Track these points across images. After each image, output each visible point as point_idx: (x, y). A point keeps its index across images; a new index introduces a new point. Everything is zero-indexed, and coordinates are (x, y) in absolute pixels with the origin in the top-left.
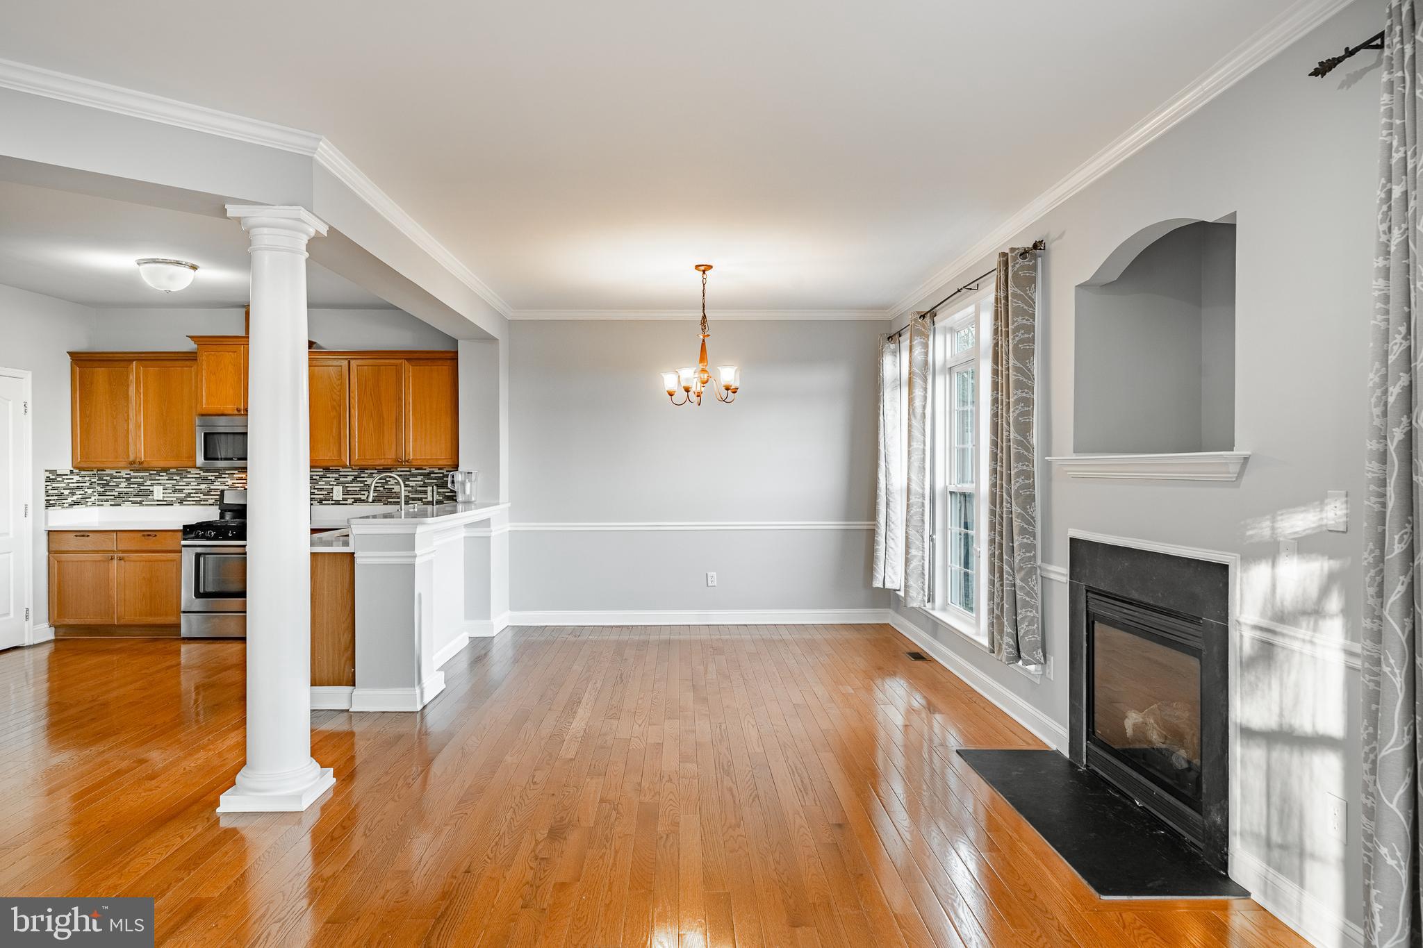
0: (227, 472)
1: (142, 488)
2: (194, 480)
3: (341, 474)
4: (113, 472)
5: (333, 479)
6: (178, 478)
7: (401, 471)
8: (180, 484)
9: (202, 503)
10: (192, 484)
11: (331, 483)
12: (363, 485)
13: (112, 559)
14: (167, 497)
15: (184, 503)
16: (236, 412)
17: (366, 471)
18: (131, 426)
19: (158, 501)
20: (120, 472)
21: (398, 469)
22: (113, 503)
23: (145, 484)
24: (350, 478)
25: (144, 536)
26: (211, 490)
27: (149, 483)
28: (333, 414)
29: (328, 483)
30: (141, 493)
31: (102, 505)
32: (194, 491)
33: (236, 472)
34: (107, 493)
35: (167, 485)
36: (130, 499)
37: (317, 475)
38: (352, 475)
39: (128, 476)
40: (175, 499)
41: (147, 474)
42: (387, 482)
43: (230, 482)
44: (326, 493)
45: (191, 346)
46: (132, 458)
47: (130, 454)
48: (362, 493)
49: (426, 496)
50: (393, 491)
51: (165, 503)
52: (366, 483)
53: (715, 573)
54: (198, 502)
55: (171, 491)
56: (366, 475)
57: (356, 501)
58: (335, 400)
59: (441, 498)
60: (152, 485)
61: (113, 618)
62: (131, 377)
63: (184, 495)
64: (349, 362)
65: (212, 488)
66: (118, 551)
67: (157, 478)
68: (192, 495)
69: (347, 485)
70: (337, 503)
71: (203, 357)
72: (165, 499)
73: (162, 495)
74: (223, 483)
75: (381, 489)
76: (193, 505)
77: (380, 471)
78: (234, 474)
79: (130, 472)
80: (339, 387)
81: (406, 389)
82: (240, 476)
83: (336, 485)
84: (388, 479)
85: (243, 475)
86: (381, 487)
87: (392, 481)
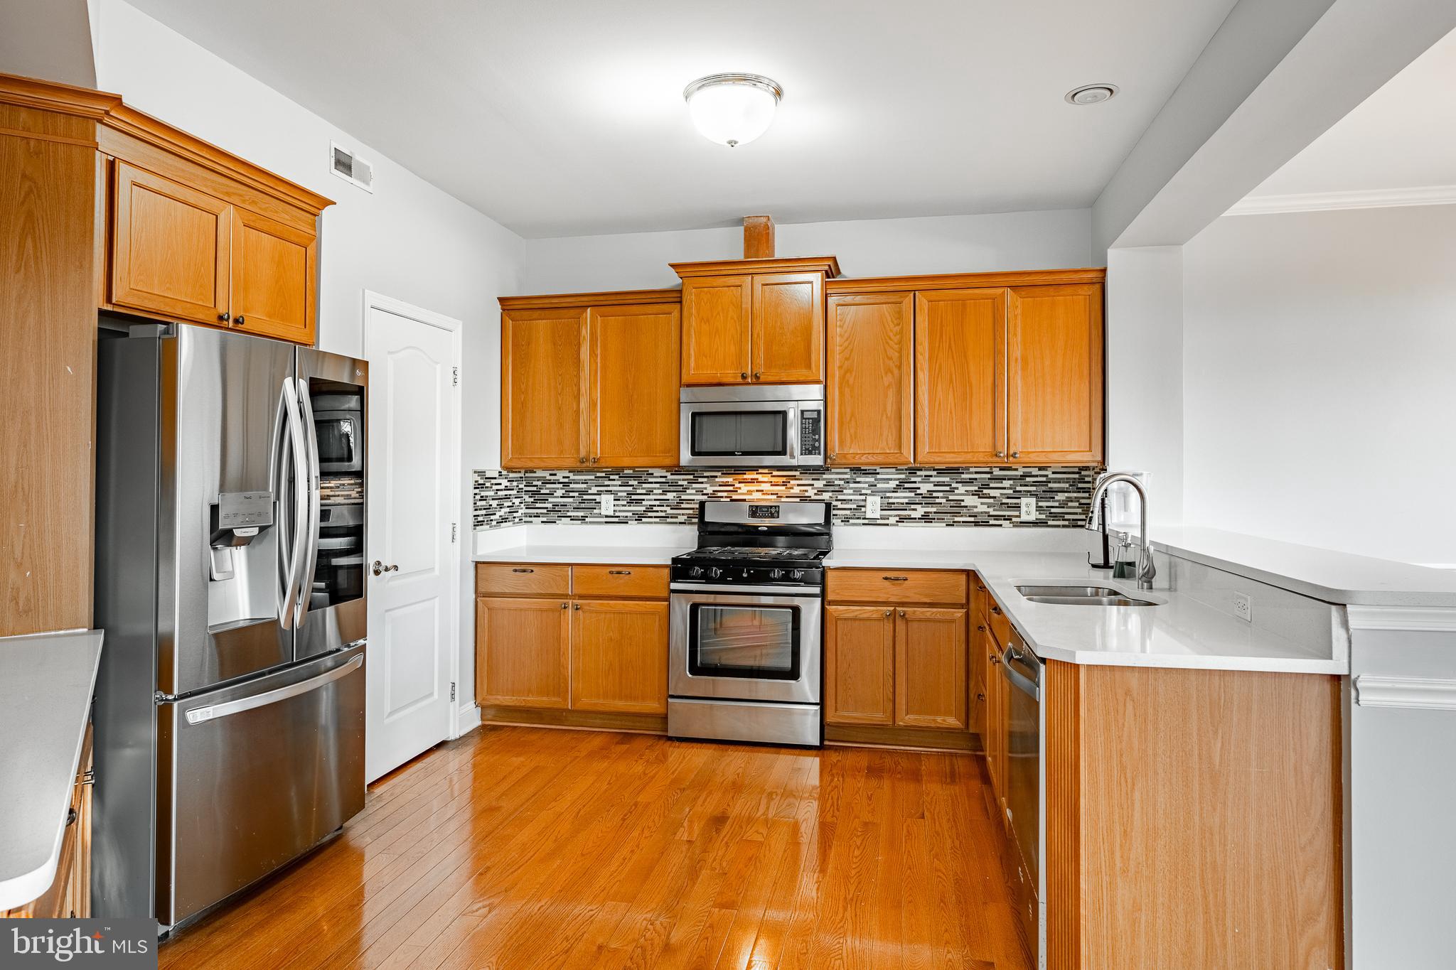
0: (706, 474)
1: (585, 497)
2: (658, 485)
3: (879, 476)
4: (546, 474)
5: (866, 486)
6: (635, 483)
7: (976, 473)
8: (638, 491)
9: (669, 520)
10: (655, 491)
11: (863, 492)
12: (913, 494)
13: (565, 608)
14: (620, 511)
15: (644, 520)
16: (740, 380)
17: (919, 473)
18: (582, 405)
19: (607, 516)
20: (555, 475)
21: (971, 470)
22: (545, 519)
23: (590, 492)
24: (893, 484)
25: (611, 573)
26: (682, 501)
27: (594, 490)
28: (888, 379)
29: (858, 492)
30: (583, 506)
31: (531, 522)
32: (658, 503)
33: (719, 474)
34: (538, 505)
35: (620, 494)
36: (569, 514)
38: (895, 479)
39: (566, 480)
40: (630, 514)
41: (593, 477)
42: (952, 490)
43: (710, 490)
44: (855, 506)
45: (672, 280)
46: (583, 454)
47: (581, 447)
48: (913, 507)
49: (1017, 513)
50: (963, 504)
51: (616, 520)
52: (918, 491)
54: (664, 519)
55: (625, 503)
56: (919, 479)
57: (902, 520)
58: (891, 359)
59: (1043, 517)
60: (599, 493)
61: (566, 700)
62: (583, 332)
63: (644, 508)
64: (914, 295)
65: (683, 497)
66: (574, 596)
67: (607, 483)
68: (655, 509)
69: (888, 495)
70: (873, 523)
71: (690, 297)
72: (617, 514)
73: (613, 508)
74: (700, 491)
75: (944, 501)
76: (655, 523)
77: (941, 472)
78: (716, 477)
79: (571, 475)
80: (898, 337)
81: (1010, 336)
82: (724, 480)
83: (870, 495)
84: (954, 485)
85: (730, 479)
86: (942, 498)
87: (962, 489)
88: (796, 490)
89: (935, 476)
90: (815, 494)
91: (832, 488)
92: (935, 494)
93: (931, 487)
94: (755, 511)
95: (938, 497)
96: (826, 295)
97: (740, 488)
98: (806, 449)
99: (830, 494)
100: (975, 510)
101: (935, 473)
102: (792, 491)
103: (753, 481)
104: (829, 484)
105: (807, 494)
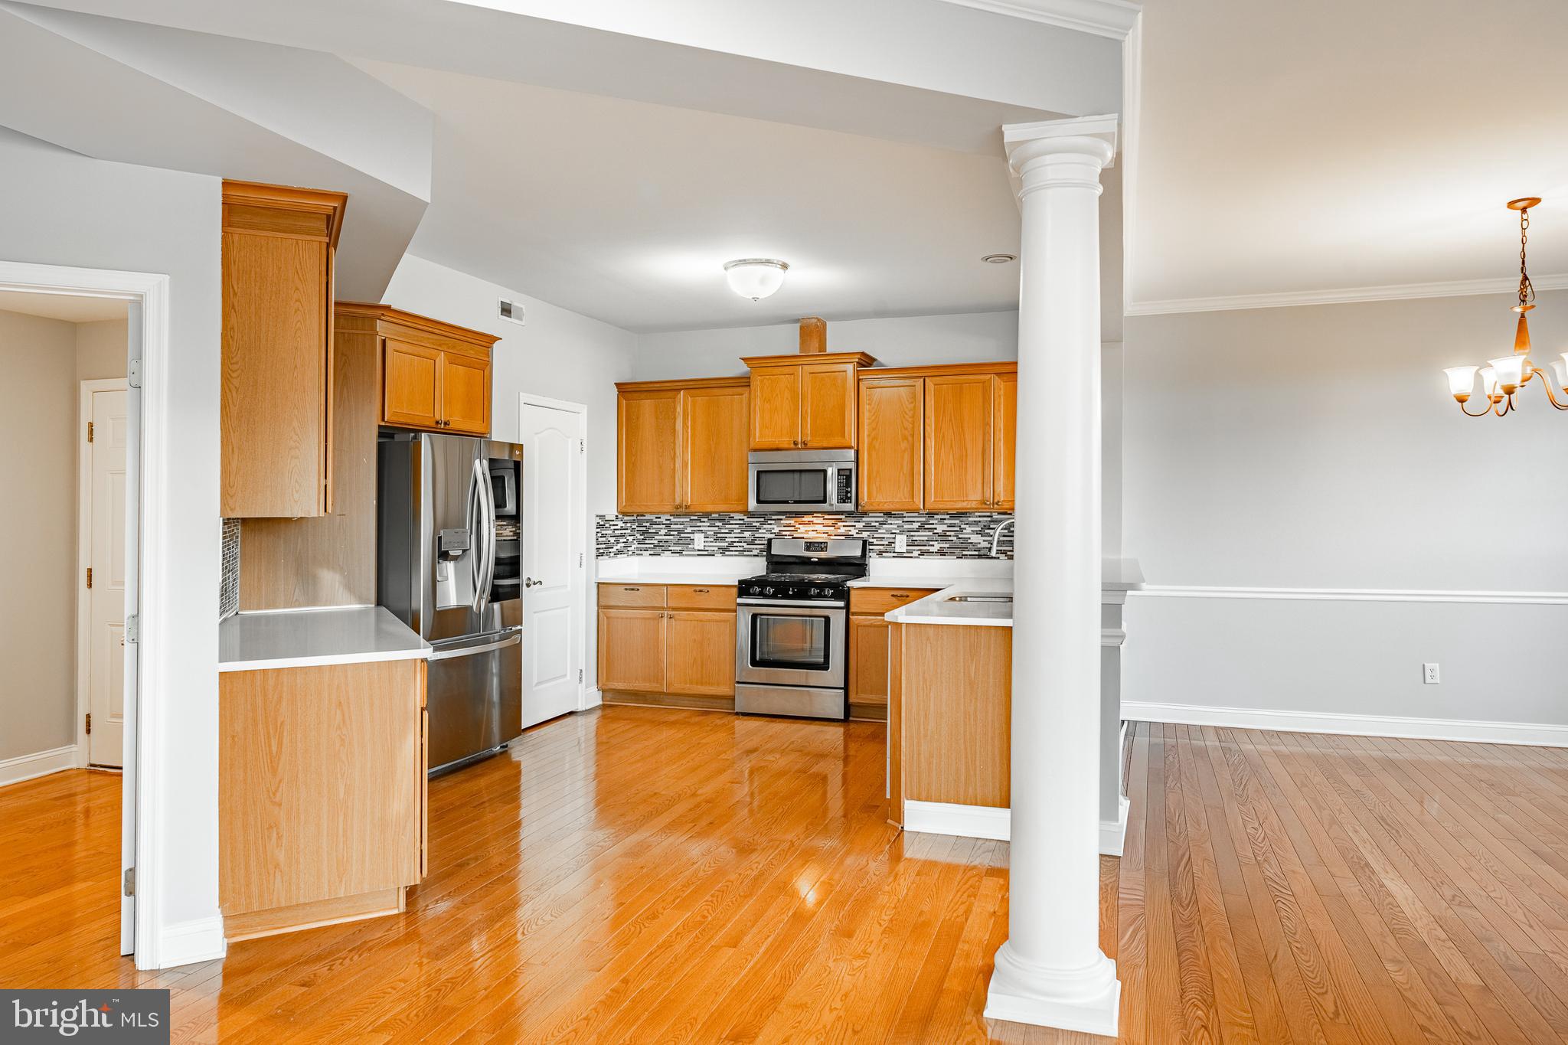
0: (774, 517)
1: (682, 535)
2: (737, 526)
3: (905, 519)
4: (653, 517)
5: (896, 527)
6: (720, 524)
7: (980, 517)
8: (723, 531)
9: (745, 553)
10: (735, 531)
11: (894, 531)
12: (931, 533)
13: (662, 617)
14: (709, 546)
15: (727, 553)
16: (792, 446)
17: (936, 517)
18: (677, 465)
19: (699, 550)
20: (660, 518)
21: (976, 514)
22: (652, 553)
23: (686, 531)
24: (916, 526)
25: (695, 591)
26: (755, 538)
27: (689, 530)
28: (904, 445)
29: (889, 531)
30: (681, 542)
31: (642, 554)
32: (737, 540)
33: (784, 517)
34: (647, 542)
35: (708, 533)
36: (670, 548)
37: (876, 522)
38: (917, 522)
39: (668, 522)
40: (716, 549)
41: (688, 520)
42: (962, 530)
43: (776, 530)
44: (887, 543)
45: (743, 369)
46: (678, 501)
47: (676, 496)
48: (931, 543)
49: (1011, 548)
50: (969, 541)
51: (706, 553)
52: (935, 531)
53: (1438, 665)
54: (742, 553)
55: (712, 540)
56: (936, 521)
57: (922, 553)
58: (906, 429)
60: (693, 532)
61: (662, 685)
62: (678, 409)
63: (727, 544)
64: (924, 380)
65: (757, 535)
66: (668, 608)
67: (698, 524)
68: (735, 544)
69: (912, 533)
70: (900, 556)
71: (756, 382)
72: (706, 549)
73: (703, 544)
74: (770, 531)
75: (955, 538)
76: (736, 555)
77: (953, 516)
78: (782, 519)
79: (672, 518)
80: (912, 412)
81: (996, 411)
82: (788, 522)
83: (899, 534)
84: (962, 526)
85: (792, 522)
86: (954, 536)
87: (969, 529)
88: (842, 530)
89: (948, 519)
90: (857, 533)
91: (870, 529)
92: (948, 533)
93: (945, 528)
94: (809, 546)
95: (950, 536)
96: (859, 380)
98: (841, 499)
99: (868, 533)
100: (979, 546)
101: (948, 517)
102: (839, 531)
103: (809, 523)
104: (868, 525)
105: (850, 533)
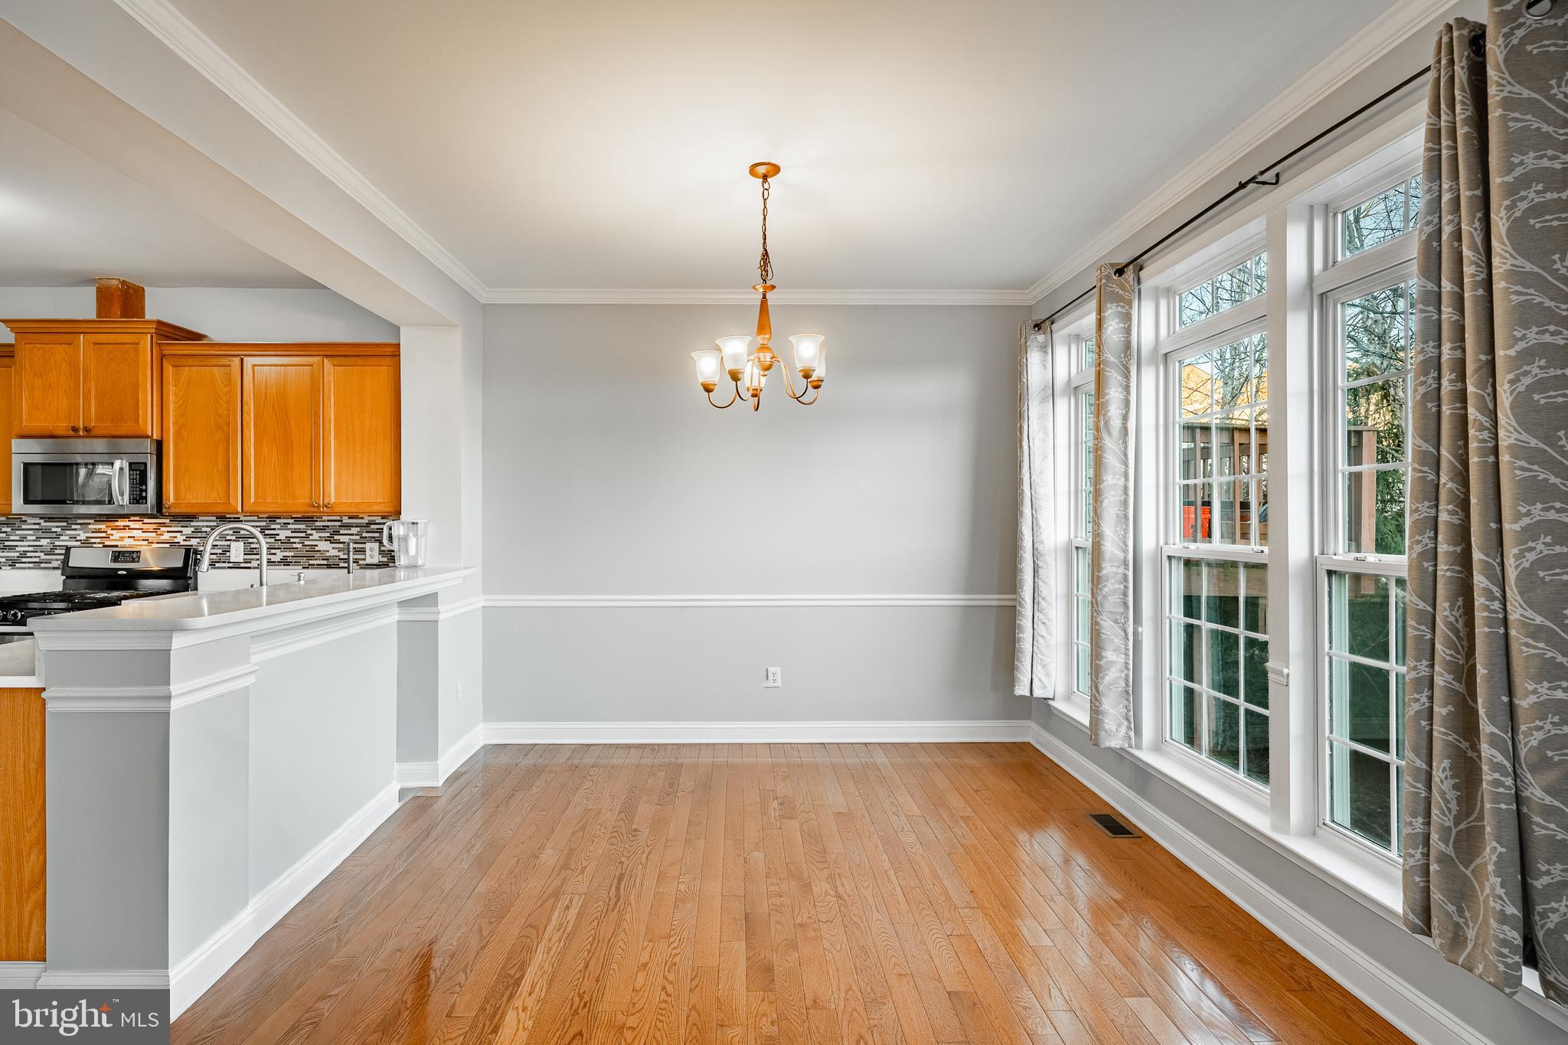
0: (78, 521)
2: (31, 532)
5: (231, 532)
7: (328, 521)
8: (12, 538)
9: (41, 565)
10: (28, 538)
11: (228, 538)
12: (272, 540)
15: (17, 565)
16: (72, 433)
17: (278, 521)
21: (324, 518)
24: (255, 531)
26: (53, 547)
28: (218, 435)
29: (223, 537)
32: (31, 549)
33: (92, 521)
42: (308, 536)
43: (82, 536)
44: (220, 551)
48: (273, 551)
49: (363, 557)
50: (317, 549)
52: (278, 538)
53: (779, 668)
54: (38, 565)
56: (279, 526)
58: (220, 416)
59: (385, 559)
63: (17, 554)
64: (242, 359)
65: (55, 544)
68: (28, 554)
69: (250, 540)
70: (237, 566)
71: (24, 352)
74: (72, 538)
75: (300, 546)
76: (29, 568)
77: (297, 520)
78: (89, 524)
80: (227, 397)
81: (325, 400)
82: (97, 527)
83: (234, 540)
84: (309, 532)
85: (103, 526)
86: (298, 543)
87: (316, 535)
88: (166, 537)
89: (292, 524)
90: (184, 540)
91: (199, 535)
92: (292, 540)
93: (288, 533)
94: (117, 556)
95: (295, 543)
96: (162, 357)
97: (112, 535)
98: (134, 499)
99: (198, 540)
100: (328, 554)
101: (292, 521)
102: (162, 537)
103: (125, 528)
104: (197, 530)
105: (176, 540)
